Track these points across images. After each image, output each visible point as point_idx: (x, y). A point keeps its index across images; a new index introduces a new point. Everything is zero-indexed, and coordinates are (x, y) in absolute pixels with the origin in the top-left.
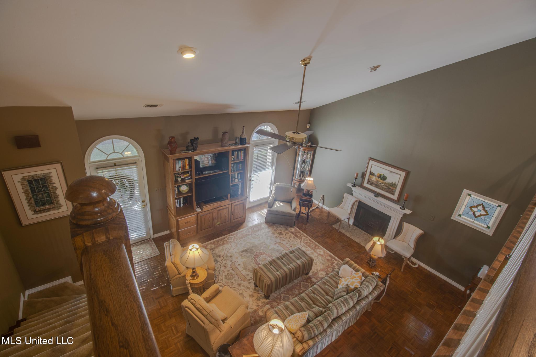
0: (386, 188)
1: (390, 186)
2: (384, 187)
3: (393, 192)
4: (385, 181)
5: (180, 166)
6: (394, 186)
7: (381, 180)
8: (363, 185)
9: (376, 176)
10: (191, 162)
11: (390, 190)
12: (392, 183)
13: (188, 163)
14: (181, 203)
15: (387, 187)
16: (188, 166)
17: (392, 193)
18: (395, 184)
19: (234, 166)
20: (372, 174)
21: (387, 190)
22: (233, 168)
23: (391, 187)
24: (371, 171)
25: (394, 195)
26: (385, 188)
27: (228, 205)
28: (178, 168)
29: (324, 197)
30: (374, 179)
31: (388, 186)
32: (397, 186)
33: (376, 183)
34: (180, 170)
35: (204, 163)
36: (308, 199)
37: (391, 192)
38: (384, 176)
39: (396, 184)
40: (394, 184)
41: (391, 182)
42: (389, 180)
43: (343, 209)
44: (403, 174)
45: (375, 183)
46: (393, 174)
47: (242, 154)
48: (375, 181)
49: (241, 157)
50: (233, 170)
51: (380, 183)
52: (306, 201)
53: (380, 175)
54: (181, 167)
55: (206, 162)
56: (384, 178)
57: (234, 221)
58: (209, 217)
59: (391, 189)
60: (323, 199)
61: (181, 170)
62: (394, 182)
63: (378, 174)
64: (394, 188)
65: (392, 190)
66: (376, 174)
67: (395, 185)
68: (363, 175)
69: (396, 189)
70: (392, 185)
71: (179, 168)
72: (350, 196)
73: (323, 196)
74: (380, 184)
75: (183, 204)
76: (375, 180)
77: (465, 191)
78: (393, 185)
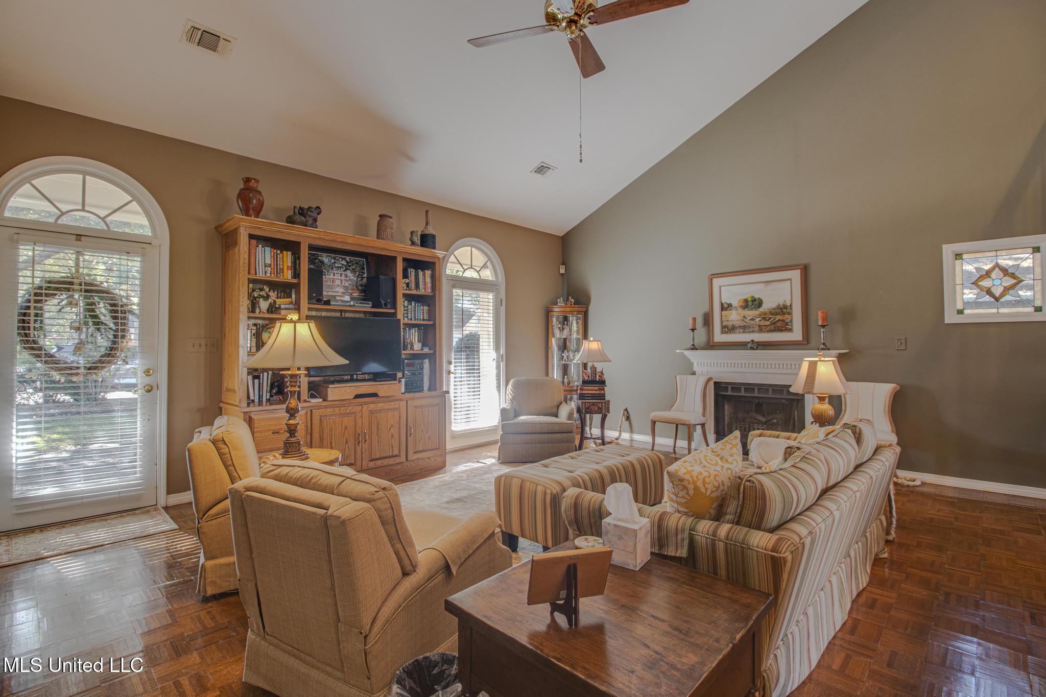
0: (768, 323)
1: (777, 314)
2: (763, 323)
3: (787, 324)
4: (761, 310)
5: (268, 261)
6: (785, 310)
7: (751, 310)
8: (713, 340)
9: (736, 307)
10: (297, 262)
11: (779, 324)
12: (778, 307)
13: (290, 264)
14: (265, 388)
15: (769, 320)
16: (290, 272)
17: (785, 327)
18: (785, 307)
19: (410, 307)
20: (725, 307)
21: (773, 326)
22: (407, 310)
23: (778, 317)
24: (723, 302)
25: (790, 330)
26: (765, 326)
27: (397, 403)
28: (260, 262)
29: (628, 413)
30: (734, 317)
31: (771, 318)
32: (791, 309)
33: (742, 324)
34: (266, 272)
35: (333, 292)
36: (598, 392)
37: (782, 327)
38: (754, 300)
39: (788, 304)
40: (784, 305)
41: (774, 305)
42: (769, 304)
43: (683, 411)
44: (795, 275)
45: (737, 324)
46: (774, 285)
47: (428, 280)
48: (737, 320)
49: (425, 285)
50: (407, 317)
51: (752, 319)
52: (593, 396)
53: (746, 301)
54: (270, 265)
55: (336, 290)
56: (756, 303)
57: (415, 457)
58: (346, 428)
59: (779, 320)
60: (628, 418)
61: (268, 275)
62: (781, 303)
63: (740, 301)
64: (786, 316)
65: (783, 321)
66: (735, 303)
67: (787, 306)
68: (708, 320)
69: (792, 317)
70: (779, 310)
71: (265, 266)
72: (691, 377)
73: (626, 410)
74: (752, 322)
75: (268, 394)
76: (738, 318)
77: (948, 250)
78: (782, 309)
